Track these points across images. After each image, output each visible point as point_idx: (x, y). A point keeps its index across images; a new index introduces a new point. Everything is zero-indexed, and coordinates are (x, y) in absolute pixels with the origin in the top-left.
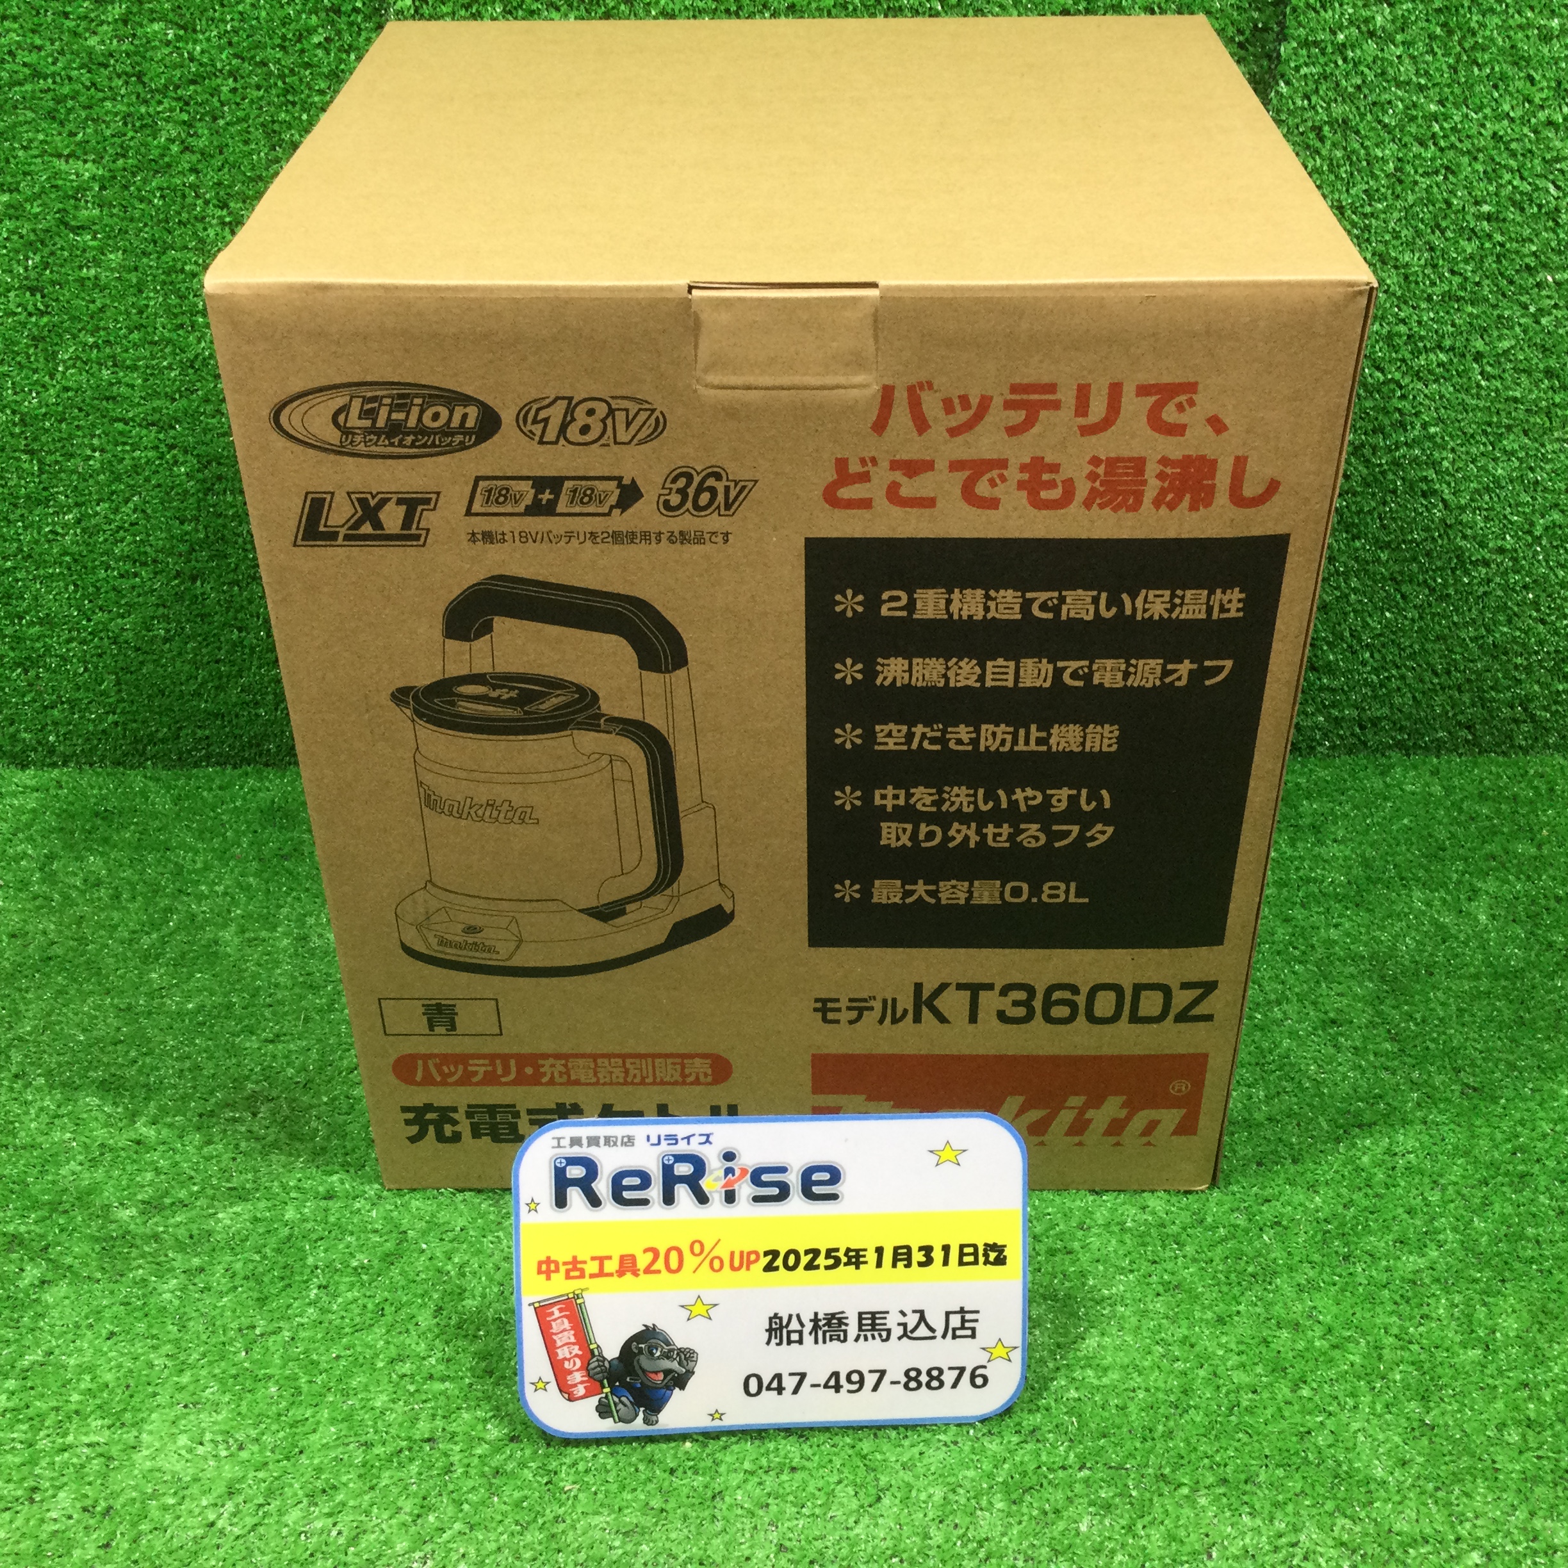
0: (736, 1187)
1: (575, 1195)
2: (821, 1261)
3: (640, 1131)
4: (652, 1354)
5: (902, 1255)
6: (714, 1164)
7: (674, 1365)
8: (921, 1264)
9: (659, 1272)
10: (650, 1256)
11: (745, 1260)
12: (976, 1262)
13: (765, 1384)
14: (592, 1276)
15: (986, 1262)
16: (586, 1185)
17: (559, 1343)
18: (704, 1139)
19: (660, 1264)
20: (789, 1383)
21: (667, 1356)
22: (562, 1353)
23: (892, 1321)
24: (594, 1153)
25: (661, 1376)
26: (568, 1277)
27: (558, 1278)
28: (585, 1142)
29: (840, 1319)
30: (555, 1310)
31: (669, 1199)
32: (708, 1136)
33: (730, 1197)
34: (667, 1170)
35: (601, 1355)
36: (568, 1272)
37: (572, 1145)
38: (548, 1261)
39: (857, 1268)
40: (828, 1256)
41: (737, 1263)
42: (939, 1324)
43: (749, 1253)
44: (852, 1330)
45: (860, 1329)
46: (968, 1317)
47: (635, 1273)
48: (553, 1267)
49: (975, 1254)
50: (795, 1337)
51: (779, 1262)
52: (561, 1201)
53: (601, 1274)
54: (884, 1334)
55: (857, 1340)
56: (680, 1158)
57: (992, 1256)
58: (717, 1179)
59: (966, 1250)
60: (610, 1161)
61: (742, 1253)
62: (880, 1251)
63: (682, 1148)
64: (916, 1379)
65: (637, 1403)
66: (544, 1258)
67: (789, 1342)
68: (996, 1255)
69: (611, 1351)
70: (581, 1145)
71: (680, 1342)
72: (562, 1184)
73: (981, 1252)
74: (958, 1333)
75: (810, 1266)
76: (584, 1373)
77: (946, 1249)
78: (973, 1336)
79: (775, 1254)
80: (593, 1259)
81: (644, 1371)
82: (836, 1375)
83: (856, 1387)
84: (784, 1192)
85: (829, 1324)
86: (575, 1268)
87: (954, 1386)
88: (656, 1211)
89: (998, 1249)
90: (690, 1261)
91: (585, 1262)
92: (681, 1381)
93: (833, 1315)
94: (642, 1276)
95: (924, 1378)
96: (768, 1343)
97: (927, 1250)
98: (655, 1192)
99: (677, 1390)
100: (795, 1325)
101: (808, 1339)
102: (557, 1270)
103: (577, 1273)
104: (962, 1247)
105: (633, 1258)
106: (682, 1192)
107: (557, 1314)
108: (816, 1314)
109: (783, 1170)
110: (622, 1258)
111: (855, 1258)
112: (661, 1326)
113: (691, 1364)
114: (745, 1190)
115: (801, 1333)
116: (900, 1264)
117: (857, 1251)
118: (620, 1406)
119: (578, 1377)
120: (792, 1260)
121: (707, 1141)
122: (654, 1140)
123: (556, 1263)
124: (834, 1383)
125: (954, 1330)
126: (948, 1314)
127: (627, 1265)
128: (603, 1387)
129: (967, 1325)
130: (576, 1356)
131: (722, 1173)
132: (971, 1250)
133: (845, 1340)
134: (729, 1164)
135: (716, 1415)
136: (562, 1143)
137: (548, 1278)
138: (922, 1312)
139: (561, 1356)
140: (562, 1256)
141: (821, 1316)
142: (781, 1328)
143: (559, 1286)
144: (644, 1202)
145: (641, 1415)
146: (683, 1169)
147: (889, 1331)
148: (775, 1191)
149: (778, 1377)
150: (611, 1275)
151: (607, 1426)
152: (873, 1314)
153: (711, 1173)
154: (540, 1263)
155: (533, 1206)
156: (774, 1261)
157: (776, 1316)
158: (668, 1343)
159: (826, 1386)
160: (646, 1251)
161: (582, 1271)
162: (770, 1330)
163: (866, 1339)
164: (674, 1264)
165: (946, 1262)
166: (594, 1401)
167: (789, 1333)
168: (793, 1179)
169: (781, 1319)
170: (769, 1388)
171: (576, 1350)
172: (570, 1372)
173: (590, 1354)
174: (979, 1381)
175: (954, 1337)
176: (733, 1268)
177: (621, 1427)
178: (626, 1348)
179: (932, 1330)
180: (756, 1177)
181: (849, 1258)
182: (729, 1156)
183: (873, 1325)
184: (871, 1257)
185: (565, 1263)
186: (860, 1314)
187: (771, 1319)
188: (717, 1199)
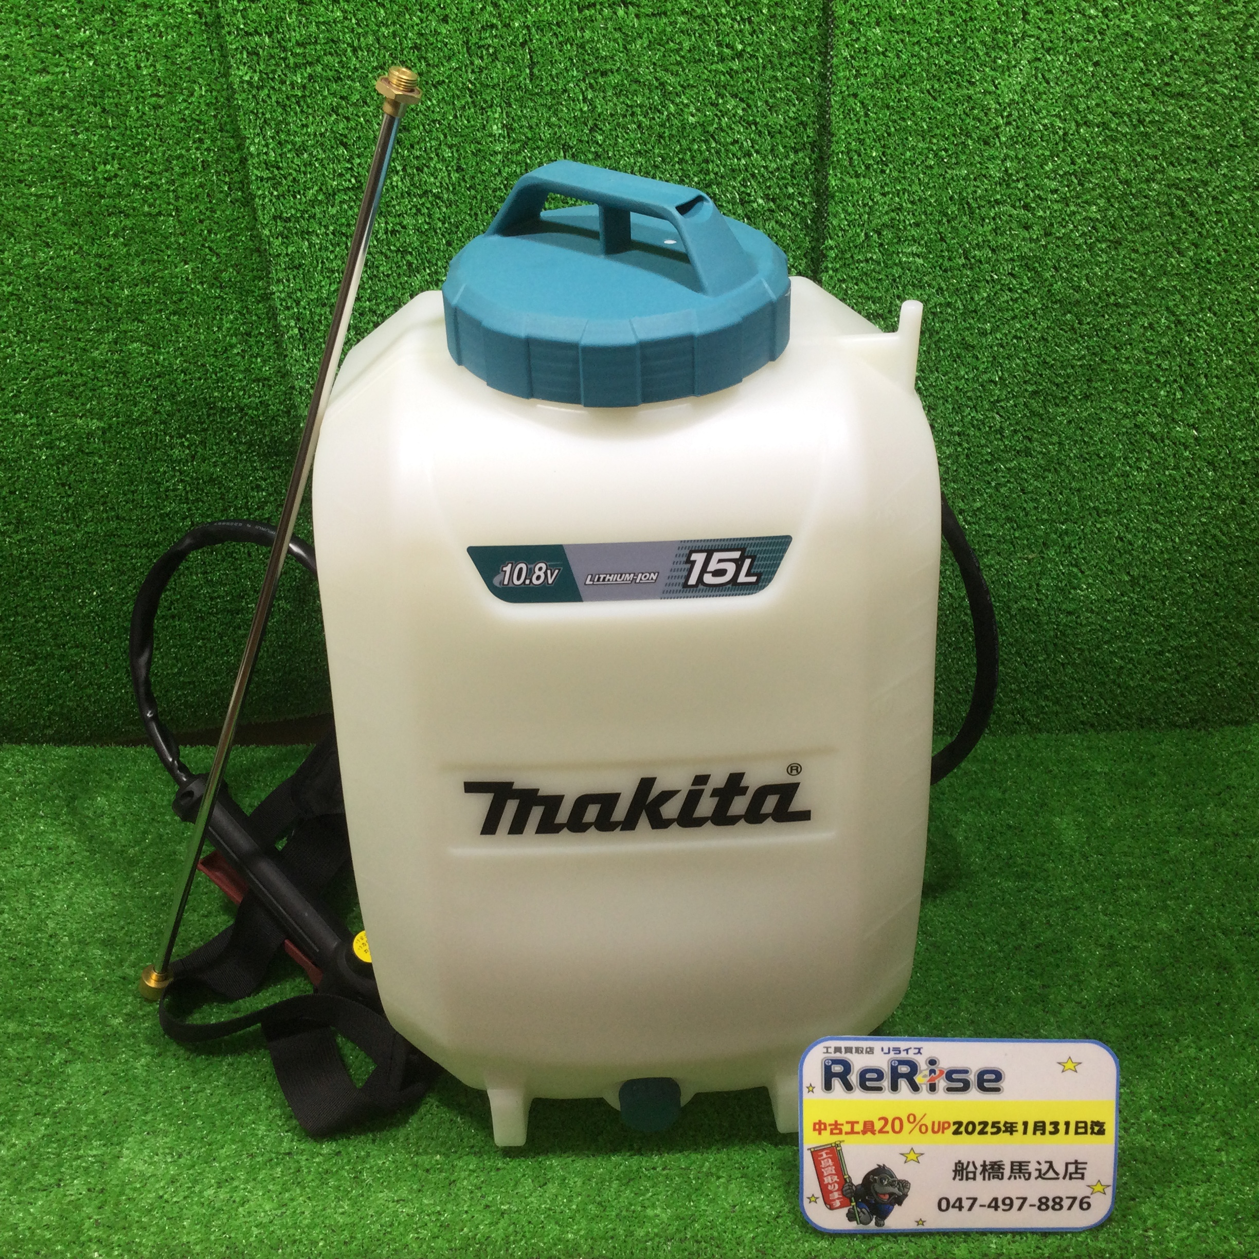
0: (936, 1081)
1: (837, 1083)
2: (989, 1129)
3: (878, 1044)
4: (882, 1183)
6: (923, 1066)
7: (896, 1190)
8: (1051, 1133)
9: (887, 1132)
10: (882, 1122)
12: (1086, 1133)
13: (951, 1204)
14: (847, 1133)
15: (1092, 1133)
16: (844, 1077)
17: (825, 1174)
18: (917, 1051)
19: (888, 1128)
20: (966, 1204)
21: (891, 1184)
22: (827, 1180)
23: (1032, 1168)
24: (852, 1058)
25: (887, 1196)
26: (832, 1133)
27: (826, 1134)
28: (843, 1050)
29: (999, 1166)
30: (824, 1153)
31: (894, 1087)
32: (919, 1049)
33: (933, 1088)
34: (894, 1069)
35: (851, 1182)
36: (832, 1130)
37: (835, 1052)
38: (820, 1123)
39: (1011, 1134)
40: (993, 1126)
41: (936, 1129)
42: (1061, 1169)
43: (944, 1123)
44: (1007, 1172)
45: (1012, 1172)
46: (1080, 1166)
47: (873, 1133)
48: (823, 1127)
49: (1086, 1127)
50: (971, 1175)
51: (962, 1129)
52: (828, 1086)
53: (852, 1132)
54: (1027, 1175)
55: (1009, 1178)
56: (902, 1062)
57: (1096, 1129)
58: (925, 1076)
59: (1080, 1125)
60: (859, 1062)
61: (939, 1123)
62: (1025, 1124)
63: (903, 1056)
64: (1046, 1204)
65: (872, 1213)
66: (817, 1121)
67: (967, 1179)
68: (1098, 1128)
69: (857, 1180)
70: (841, 1052)
71: (900, 1176)
72: (829, 1076)
73: (1089, 1126)
74: (1074, 1176)
75: (982, 1132)
76: (840, 1193)
77: (1067, 1124)
78: (1082, 1178)
79: (960, 1124)
80: (847, 1122)
81: (876, 1193)
82: (996, 1200)
83: (1007, 1207)
84: (966, 1087)
85: (992, 1168)
86: (836, 1128)
87: (1070, 1208)
88: (887, 1094)
89: (1100, 1125)
90: (907, 1127)
91: (842, 1125)
92: (899, 1200)
93: (995, 1163)
94: (878, 1135)
95: (1050, 1203)
96: (954, 1179)
97: (1055, 1124)
98: (886, 1083)
99: (896, 1206)
100: (971, 1168)
101: (979, 1177)
102: (825, 1129)
103: (837, 1131)
104: (1077, 1123)
105: (872, 1123)
106: (903, 1084)
107: (825, 1156)
108: (985, 1162)
109: (966, 1072)
110: (865, 1123)
111: (1010, 1128)
112: (888, 1165)
113: (906, 1190)
114: (942, 1084)
115: (974, 1173)
116: (1038, 1133)
117: (1012, 1124)
118: (861, 1214)
119: (836, 1195)
120: (970, 1128)
121: (919, 1052)
122: (886, 1050)
123: (825, 1124)
124: (994, 1204)
125: (1071, 1174)
126: (1067, 1164)
127: (869, 1127)
128: (851, 1202)
129: (1079, 1171)
130: (836, 1182)
131: (927, 1072)
132: (1083, 1125)
133: (1002, 1178)
134: (933, 1067)
135: (921, 1222)
136: (830, 1050)
137: (820, 1134)
138: (1051, 1163)
139: (826, 1182)
140: (829, 1120)
141: (987, 1163)
142: (963, 1169)
143: (827, 1138)
144: (879, 1089)
145: (874, 1220)
146: (904, 1069)
147: (1030, 1174)
148: (961, 1085)
149: (960, 1200)
150: (858, 1133)
151: (853, 1226)
152: (1020, 1163)
153: (921, 1072)
154: (815, 1124)
155: (811, 1089)
156: (959, 1128)
157: (960, 1162)
158: (892, 1176)
159: (989, 1206)
160: (880, 1119)
161: (841, 1131)
162: (955, 1171)
163: (1015, 1178)
164: (897, 1128)
165: (1067, 1132)
166: (845, 1210)
167: (967, 1173)
168: (972, 1078)
169: (963, 1164)
170: (953, 1207)
171: (836, 1178)
172: (831, 1192)
173: (844, 1181)
174: (1085, 1206)
175: (1071, 1178)
176: (934, 1132)
177: (861, 1227)
178: (866, 1178)
179: (1057, 1174)
180: (949, 1075)
181: (1006, 1128)
182: (932, 1062)
183: (1020, 1169)
184: (1020, 1128)
185: (830, 1125)
186: (1012, 1163)
187: (956, 1164)
188: (924, 1088)
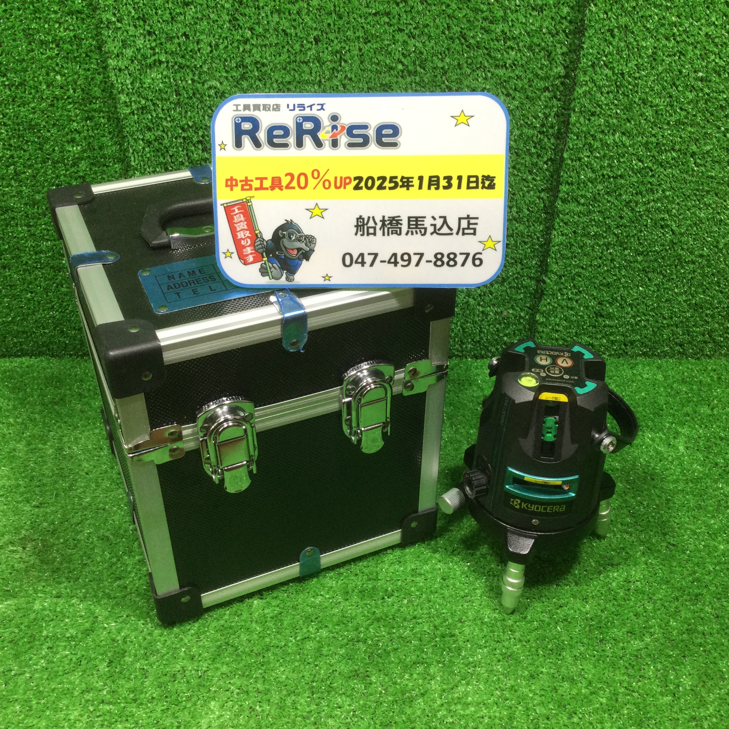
0: (338, 137)
1: (246, 140)
2: (387, 184)
3: (284, 101)
4: (290, 238)
5: (434, 182)
6: (326, 122)
7: (303, 245)
8: (445, 188)
9: (294, 188)
10: (289, 178)
11: (343, 183)
12: (477, 187)
13: (355, 259)
14: (256, 189)
15: (483, 187)
16: (253, 134)
17: (238, 229)
18: (320, 107)
19: (294, 184)
20: (368, 259)
21: (299, 239)
22: (240, 235)
23: (428, 223)
24: (259, 115)
25: (296, 252)
26: (243, 189)
27: (237, 189)
28: (252, 107)
29: (397, 221)
30: (235, 208)
31: (300, 144)
32: (322, 105)
33: (335, 144)
34: (299, 126)
35: (261, 236)
36: (243, 186)
37: (244, 110)
38: (232, 179)
39: (408, 189)
40: (391, 182)
41: (338, 185)
42: (454, 224)
43: (346, 178)
44: (405, 228)
45: (409, 228)
46: (472, 221)
47: (281, 188)
48: (234, 183)
49: (477, 182)
50: (371, 231)
51: (363, 184)
52: (238, 144)
53: (261, 188)
54: (423, 231)
55: (407, 234)
56: (307, 119)
57: (487, 183)
58: (327, 132)
59: (472, 179)
61: (341, 178)
62: (421, 178)
63: (307, 112)
64: (441, 259)
65: (282, 268)
66: (229, 178)
67: (368, 234)
68: (489, 182)
69: (268, 235)
70: (249, 110)
71: (306, 231)
72: (239, 133)
73: (480, 181)
74: (466, 231)
75: (381, 187)
76: (252, 248)
77: (460, 178)
78: (474, 234)
79: (360, 179)
80: (257, 179)
81: (285, 248)
82: (395, 255)
83: (406, 263)
84: (365, 142)
85: (391, 223)
86: (246, 184)
87: (463, 265)
88: (292, 151)
89: (490, 179)
90: (312, 182)
91: (252, 181)
92: (306, 256)
93: (393, 218)
94: (285, 191)
95: (445, 259)
96: (356, 234)
97: (449, 179)
98: (292, 140)
99: (305, 260)
100: (371, 224)
101: (379, 233)
102: (236, 185)
103: (248, 187)
104: (469, 177)
105: (279, 179)
106: (308, 140)
107: (237, 211)
108: (384, 217)
109: (365, 127)
110: (273, 178)
111: (407, 183)
112: (295, 221)
113: (312, 245)
114: (344, 139)
115: (375, 228)
116: (433, 187)
117: (408, 178)
118: (273, 269)
119: (249, 250)
120: (370, 183)
121: (322, 109)
122: (291, 107)
123: (236, 180)
124: (393, 260)
125: (464, 229)
126: (460, 219)
127: (276, 183)
128: (263, 257)
129: (471, 226)
130: (248, 237)
131: (330, 129)
132: (474, 179)
133: (400, 234)
134: (335, 123)
135: (327, 277)
136: (239, 108)
137: (232, 190)
138: (445, 218)
139: (239, 237)
140: (240, 177)
141: (386, 218)
142: (363, 225)
143: (238, 194)
144: (286, 145)
145: (284, 276)
146: (308, 126)
147: (425, 229)
148: (361, 140)
149: (362, 255)
150: (267, 189)
151: (265, 281)
152: (417, 218)
153: (324, 128)
154: (227, 180)
155: (223, 146)
156: (360, 183)
158: (299, 232)
159: (389, 262)
160: (287, 175)
161: (251, 186)
162: (357, 226)
163: (412, 234)
164: (303, 184)
165: (459, 187)
166: (258, 265)
167: (368, 228)
168: (371, 133)
169: (363, 219)
170: (356, 262)
171: (248, 234)
172: (244, 247)
173: (255, 236)
174: (477, 262)
175: (464, 234)
176: (336, 187)
177: (273, 282)
178: (276, 233)
179: (451, 229)
180: (350, 130)
181: (403, 183)
182: (334, 118)
183: (417, 225)
184: (416, 182)
185: (241, 181)
186: (409, 218)
187: (358, 219)
188: (327, 144)
